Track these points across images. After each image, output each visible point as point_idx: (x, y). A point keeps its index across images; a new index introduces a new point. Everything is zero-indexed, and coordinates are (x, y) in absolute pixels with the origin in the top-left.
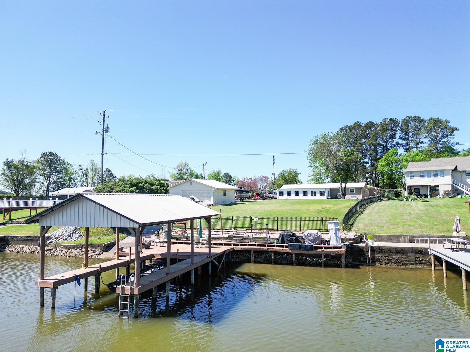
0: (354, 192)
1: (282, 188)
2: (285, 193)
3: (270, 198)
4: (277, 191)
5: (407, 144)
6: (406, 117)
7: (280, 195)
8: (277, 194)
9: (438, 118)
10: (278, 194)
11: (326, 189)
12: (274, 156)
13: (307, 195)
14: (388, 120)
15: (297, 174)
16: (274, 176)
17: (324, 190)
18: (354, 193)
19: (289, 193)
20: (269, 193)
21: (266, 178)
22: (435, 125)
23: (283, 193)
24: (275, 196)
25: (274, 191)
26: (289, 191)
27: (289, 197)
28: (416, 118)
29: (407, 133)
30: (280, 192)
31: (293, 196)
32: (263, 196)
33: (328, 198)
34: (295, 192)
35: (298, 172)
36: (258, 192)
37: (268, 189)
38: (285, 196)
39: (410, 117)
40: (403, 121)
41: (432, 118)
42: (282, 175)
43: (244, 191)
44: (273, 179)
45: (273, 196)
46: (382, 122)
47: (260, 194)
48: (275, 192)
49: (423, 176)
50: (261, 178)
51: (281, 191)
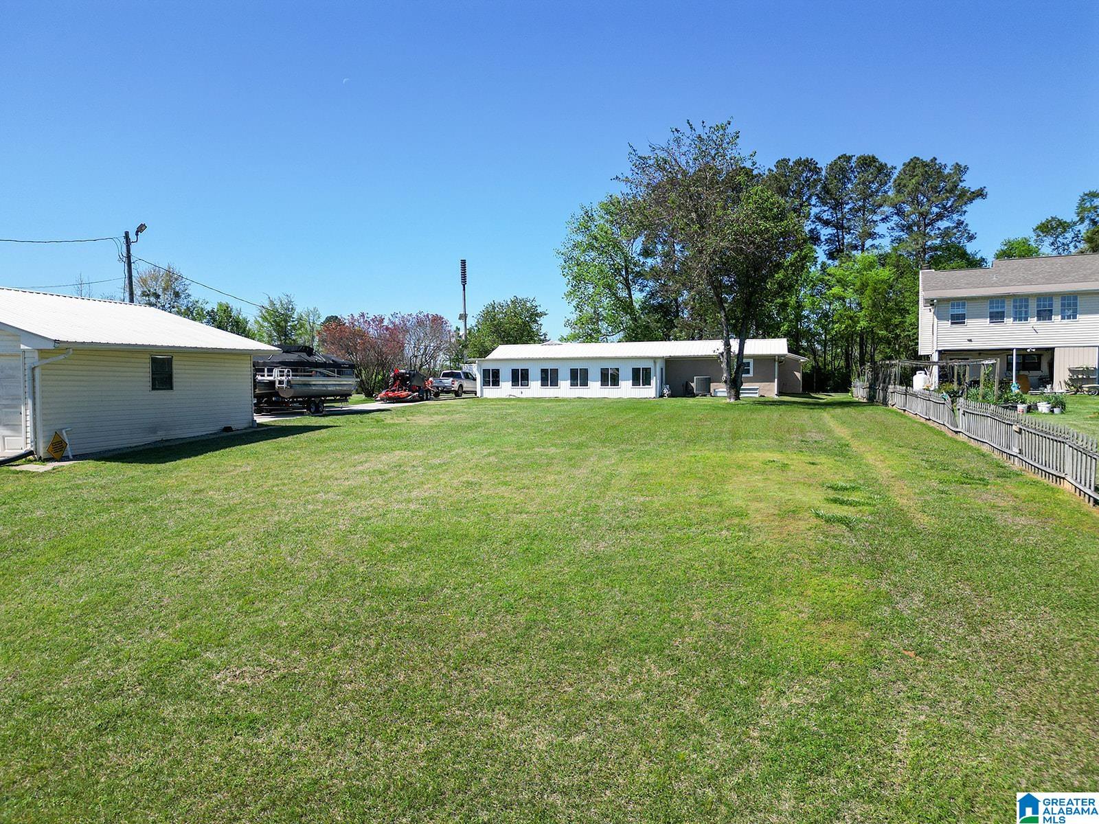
0: (751, 371)
1: (495, 355)
2: (505, 374)
3: (448, 392)
4: (475, 370)
5: (835, 236)
6: (839, 158)
7: (486, 383)
8: (475, 379)
9: (935, 159)
10: (479, 377)
11: (655, 359)
12: (463, 262)
13: (585, 384)
14: (791, 163)
15: (534, 315)
16: (463, 323)
17: (649, 365)
18: (751, 374)
19: (520, 377)
20: (446, 375)
21: (437, 321)
22: (927, 177)
23: (496, 373)
24: (467, 385)
25: (465, 368)
26: (520, 366)
27: (519, 392)
28: (868, 162)
29: (838, 206)
30: (486, 373)
31: (535, 389)
32: (422, 385)
33: (662, 396)
34: (543, 371)
35: (539, 310)
36: (403, 371)
37: (442, 361)
38: (506, 389)
39: (849, 159)
40: (832, 167)
41: (918, 159)
42: (489, 316)
43: (324, 365)
44: (462, 333)
45: (461, 386)
46: (775, 170)
47: (408, 379)
48: (467, 371)
49: (997, 317)
50: (420, 323)
51: (491, 367)
